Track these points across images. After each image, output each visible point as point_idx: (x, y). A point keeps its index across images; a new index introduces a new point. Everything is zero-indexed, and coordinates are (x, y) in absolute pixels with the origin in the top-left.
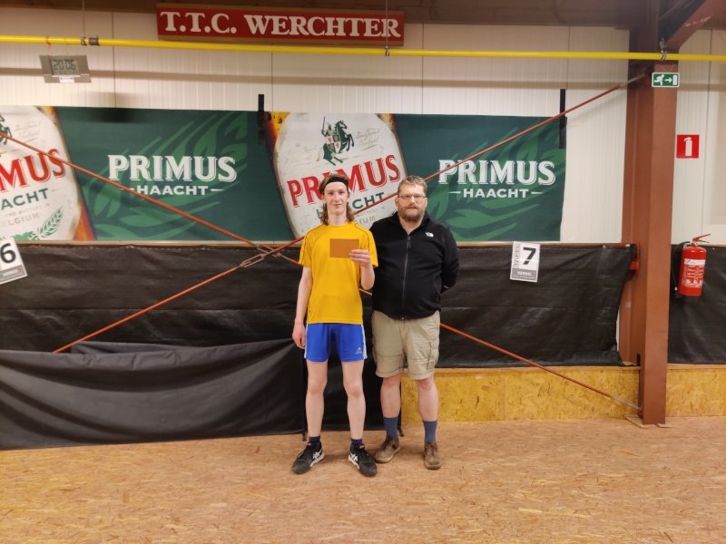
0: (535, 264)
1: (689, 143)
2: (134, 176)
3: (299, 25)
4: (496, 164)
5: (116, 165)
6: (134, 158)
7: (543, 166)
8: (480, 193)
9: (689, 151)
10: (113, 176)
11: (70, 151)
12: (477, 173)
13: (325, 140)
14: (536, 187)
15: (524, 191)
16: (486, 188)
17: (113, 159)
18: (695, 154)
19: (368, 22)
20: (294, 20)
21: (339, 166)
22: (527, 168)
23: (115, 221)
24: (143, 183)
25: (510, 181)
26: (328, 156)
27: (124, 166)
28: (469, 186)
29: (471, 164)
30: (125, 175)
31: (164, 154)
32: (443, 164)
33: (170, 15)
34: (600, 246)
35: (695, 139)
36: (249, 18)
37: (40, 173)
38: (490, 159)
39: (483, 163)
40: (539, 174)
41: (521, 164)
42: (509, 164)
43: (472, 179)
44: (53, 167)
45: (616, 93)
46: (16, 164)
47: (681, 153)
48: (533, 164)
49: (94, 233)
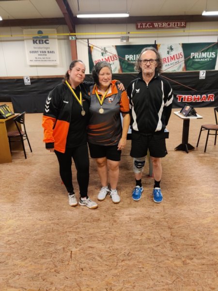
2: (130, 59)
3: (165, 24)
4: (203, 53)
5: (127, 57)
6: (130, 56)
7: (213, 53)
8: (199, 60)
10: (126, 59)
11: (118, 55)
12: (199, 56)
13: (168, 50)
14: (211, 58)
15: (208, 59)
16: (200, 59)
17: (126, 56)
19: (179, 23)
20: (164, 23)
21: (170, 55)
22: (209, 54)
23: (126, 69)
24: (132, 61)
25: (206, 57)
26: (168, 53)
27: (128, 57)
28: (197, 58)
29: (198, 54)
30: (128, 59)
31: (136, 54)
32: (192, 54)
33: (139, 24)
36: (154, 24)
37: (113, 59)
38: (202, 52)
39: (200, 53)
40: (212, 55)
41: (208, 53)
42: (206, 53)
43: (198, 57)
44: (115, 58)
46: (108, 58)
48: (211, 53)
49: (122, 71)
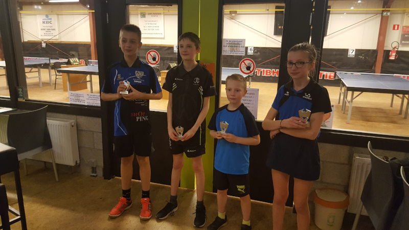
0: (354, 53)
1: (396, 27)
9: (396, 28)
18: (398, 29)
34: (369, 50)
35: (398, 26)
45: (378, 15)
47: (394, 29)
